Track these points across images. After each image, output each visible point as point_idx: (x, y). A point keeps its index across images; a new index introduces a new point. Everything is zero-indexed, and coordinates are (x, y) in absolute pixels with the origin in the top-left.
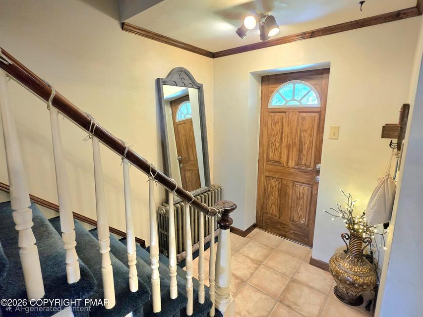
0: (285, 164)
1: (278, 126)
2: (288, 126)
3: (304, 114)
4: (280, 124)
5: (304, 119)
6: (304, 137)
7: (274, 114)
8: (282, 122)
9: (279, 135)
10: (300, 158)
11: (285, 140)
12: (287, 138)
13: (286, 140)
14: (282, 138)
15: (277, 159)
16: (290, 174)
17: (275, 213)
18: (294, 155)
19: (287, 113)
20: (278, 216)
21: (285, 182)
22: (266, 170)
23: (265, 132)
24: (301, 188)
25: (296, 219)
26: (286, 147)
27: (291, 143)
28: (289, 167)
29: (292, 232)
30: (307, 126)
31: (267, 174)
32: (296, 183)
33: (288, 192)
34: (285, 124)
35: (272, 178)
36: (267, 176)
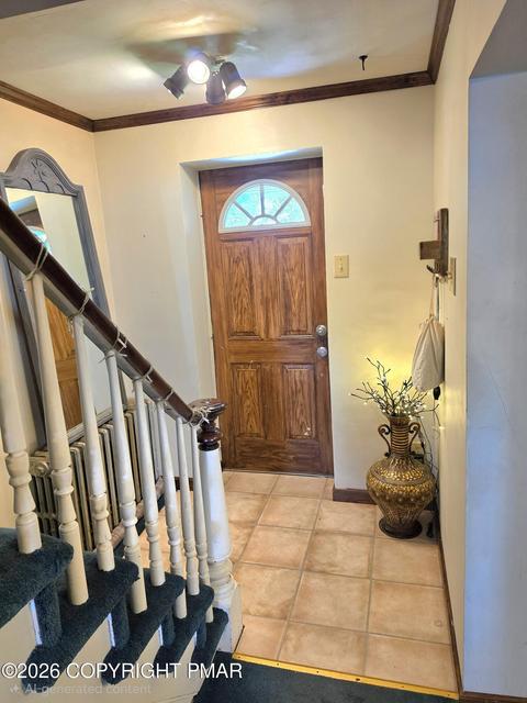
0: (263, 335)
1: (243, 267)
2: (260, 264)
3: (285, 241)
4: (246, 262)
5: (286, 248)
6: (291, 280)
7: (230, 244)
8: (249, 259)
9: (247, 282)
10: (288, 321)
11: (257, 292)
12: (262, 288)
13: (260, 291)
14: (251, 288)
15: (247, 328)
16: (275, 351)
17: (256, 431)
18: (277, 316)
19: (255, 241)
20: (262, 434)
21: (268, 368)
22: (230, 352)
23: (219, 280)
24: (297, 374)
25: (295, 431)
26: (262, 303)
27: (270, 295)
28: (271, 340)
29: (291, 457)
30: (293, 262)
31: (233, 359)
32: (287, 366)
33: (274, 385)
34: (255, 260)
35: (242, 366)
36: (232, 364)
